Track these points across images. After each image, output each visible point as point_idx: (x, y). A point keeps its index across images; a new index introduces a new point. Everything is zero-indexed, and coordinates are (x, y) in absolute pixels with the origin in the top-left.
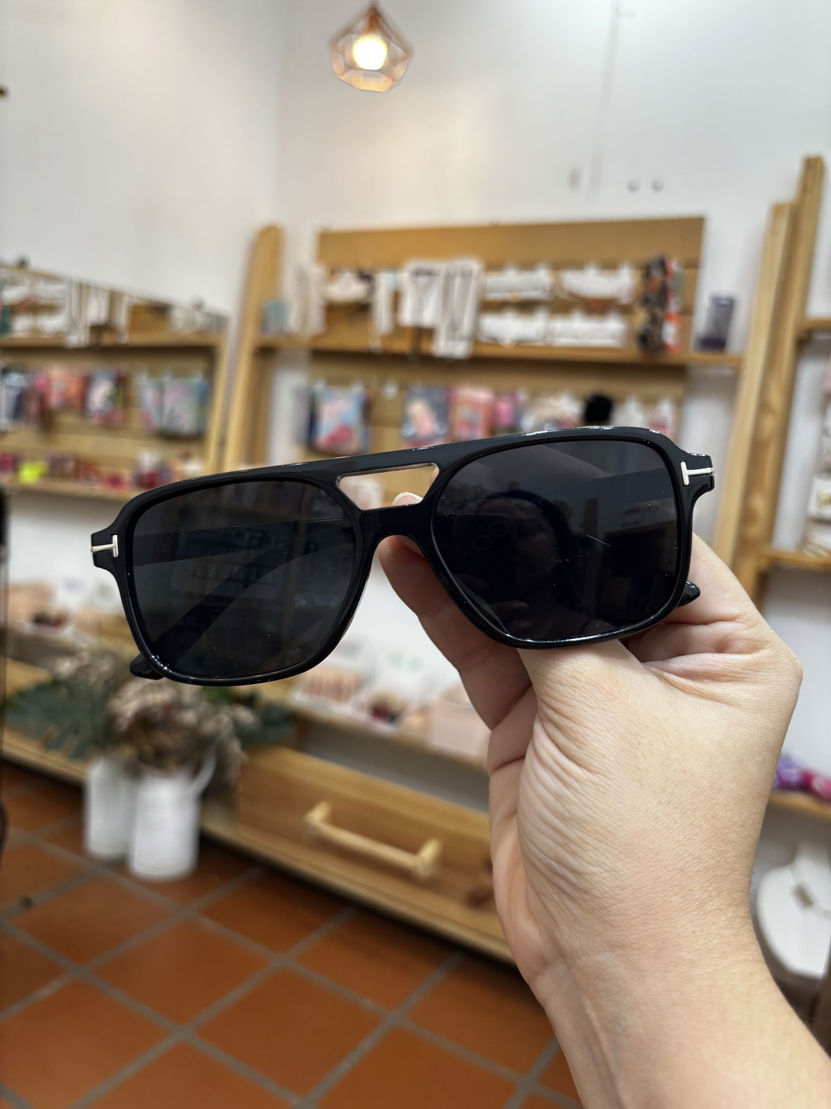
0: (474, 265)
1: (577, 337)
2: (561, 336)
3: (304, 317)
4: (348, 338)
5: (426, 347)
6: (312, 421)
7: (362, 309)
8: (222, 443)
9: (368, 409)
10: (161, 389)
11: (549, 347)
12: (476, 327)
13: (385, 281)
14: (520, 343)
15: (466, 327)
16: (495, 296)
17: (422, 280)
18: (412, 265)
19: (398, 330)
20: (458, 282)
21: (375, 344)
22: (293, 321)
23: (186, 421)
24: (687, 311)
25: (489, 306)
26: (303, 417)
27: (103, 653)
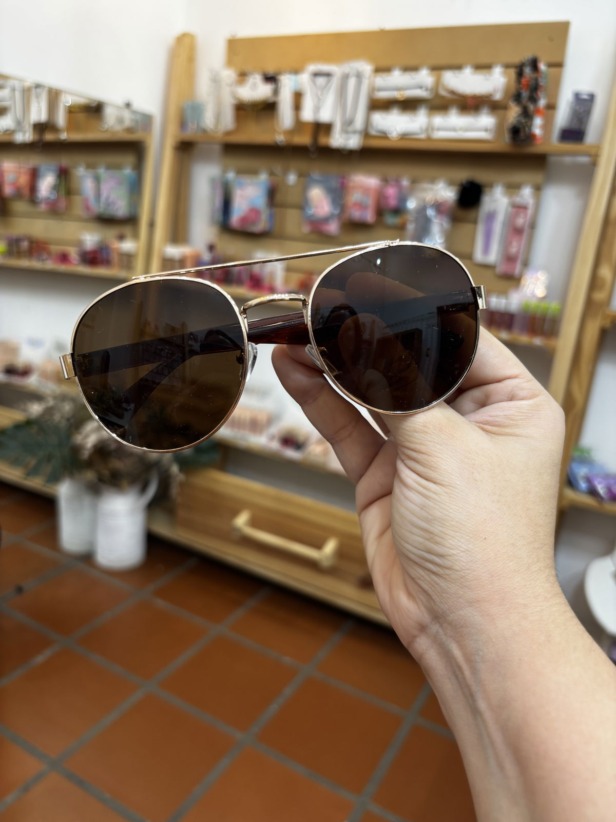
0: (366, 68)
1: (454, 130)
2: (439, 129)
3: (218, 117)
4: (256, 134)
5: (323, 141)
6: (227, 205)
7: (268, 108)
8: (152, 225)
9: (272, 194)
10: (97, 179)
11: (429, 139)
12: (368, 122)
13: (288, 84)
14: (404, 136)
15: (359, 123)
16: (383, 95)
17: (321, 81)
18: (312, 68)
19: (299, 125)
20: (352, 82)
21: (280, 138)
22: (209, 120)
23: (121, 208)
24: (551, 107)
25: (378, 105)
26: (218, 202)
27: (63, 398)
